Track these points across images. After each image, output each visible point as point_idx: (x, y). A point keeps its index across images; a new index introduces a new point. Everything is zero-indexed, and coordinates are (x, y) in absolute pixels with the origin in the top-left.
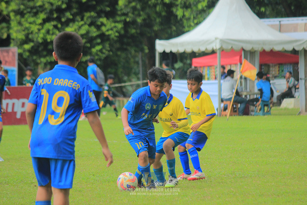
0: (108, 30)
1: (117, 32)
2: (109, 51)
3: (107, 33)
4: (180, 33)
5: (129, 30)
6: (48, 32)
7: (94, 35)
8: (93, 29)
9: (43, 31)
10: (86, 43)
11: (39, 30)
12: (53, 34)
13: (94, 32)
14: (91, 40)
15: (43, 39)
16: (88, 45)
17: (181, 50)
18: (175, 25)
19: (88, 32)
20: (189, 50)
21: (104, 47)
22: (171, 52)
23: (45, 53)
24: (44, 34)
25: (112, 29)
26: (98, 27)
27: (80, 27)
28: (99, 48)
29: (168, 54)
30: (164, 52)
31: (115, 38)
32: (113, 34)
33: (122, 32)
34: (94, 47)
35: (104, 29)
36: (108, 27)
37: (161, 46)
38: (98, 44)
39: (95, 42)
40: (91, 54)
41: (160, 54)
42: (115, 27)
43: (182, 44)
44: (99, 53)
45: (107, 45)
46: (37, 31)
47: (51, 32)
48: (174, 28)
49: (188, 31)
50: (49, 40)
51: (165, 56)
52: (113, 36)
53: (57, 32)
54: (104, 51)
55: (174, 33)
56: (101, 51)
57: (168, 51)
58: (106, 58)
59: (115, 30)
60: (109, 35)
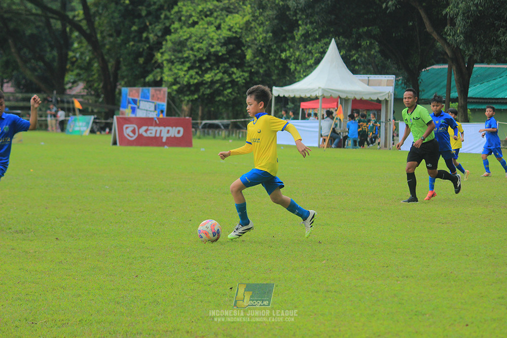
0: (237, 78)
1: (244, 79)
2: (237, 94)
3: (236, 80)
4: (292, 82)
5: (253, 78)
6: (191, 77)
7: (227, 81)
8: (226, 76)
9: (188, 76)
10: (220, 86)
11: (185, 75)
12: (195, 79)
13: (227, 79)
14: (224, 85)
15: (187, 81)
16: (222, 88)
17: (292, 95)
18: (288, 76)
19: (222, 78)
20: (298, 95)
21: (233, 91)
22: (284, 96)
23: (188, 93)
24: (188, 78)
25: (240, 77)
26: (230, 75)
27: (216, 74)
28: (229, 91)
29: (281, 97)
30: (279, 96)
31: (242, 84)
32: (241, 81)
33: (248, 79)
34: (226, 90)
35: (234, 76)
36: (238, 75)
37: (277, 91)
38: (229, 88)
39: (227, 86)
40: (223, 95)
41: (276, 97)
42: (243, 75)
43: (293, 91)
44: (229, 95)
45: (236, 89)
46: (183, 76)
47: (194, 77)
48: (288, 78)
49: (298, 81)
50: (192, 83)
51: (278, 99)
52: (240, 82)
53: (198, 78)
54: (233, 93)
55: (288, 82)
56: (231, 93)
57: (281, 95)
58: (235, 98)
59: (242, 77)
60: (238, 81)
